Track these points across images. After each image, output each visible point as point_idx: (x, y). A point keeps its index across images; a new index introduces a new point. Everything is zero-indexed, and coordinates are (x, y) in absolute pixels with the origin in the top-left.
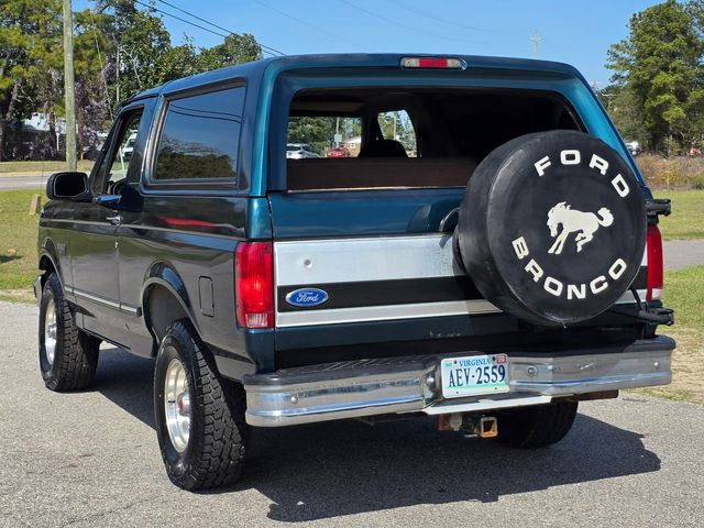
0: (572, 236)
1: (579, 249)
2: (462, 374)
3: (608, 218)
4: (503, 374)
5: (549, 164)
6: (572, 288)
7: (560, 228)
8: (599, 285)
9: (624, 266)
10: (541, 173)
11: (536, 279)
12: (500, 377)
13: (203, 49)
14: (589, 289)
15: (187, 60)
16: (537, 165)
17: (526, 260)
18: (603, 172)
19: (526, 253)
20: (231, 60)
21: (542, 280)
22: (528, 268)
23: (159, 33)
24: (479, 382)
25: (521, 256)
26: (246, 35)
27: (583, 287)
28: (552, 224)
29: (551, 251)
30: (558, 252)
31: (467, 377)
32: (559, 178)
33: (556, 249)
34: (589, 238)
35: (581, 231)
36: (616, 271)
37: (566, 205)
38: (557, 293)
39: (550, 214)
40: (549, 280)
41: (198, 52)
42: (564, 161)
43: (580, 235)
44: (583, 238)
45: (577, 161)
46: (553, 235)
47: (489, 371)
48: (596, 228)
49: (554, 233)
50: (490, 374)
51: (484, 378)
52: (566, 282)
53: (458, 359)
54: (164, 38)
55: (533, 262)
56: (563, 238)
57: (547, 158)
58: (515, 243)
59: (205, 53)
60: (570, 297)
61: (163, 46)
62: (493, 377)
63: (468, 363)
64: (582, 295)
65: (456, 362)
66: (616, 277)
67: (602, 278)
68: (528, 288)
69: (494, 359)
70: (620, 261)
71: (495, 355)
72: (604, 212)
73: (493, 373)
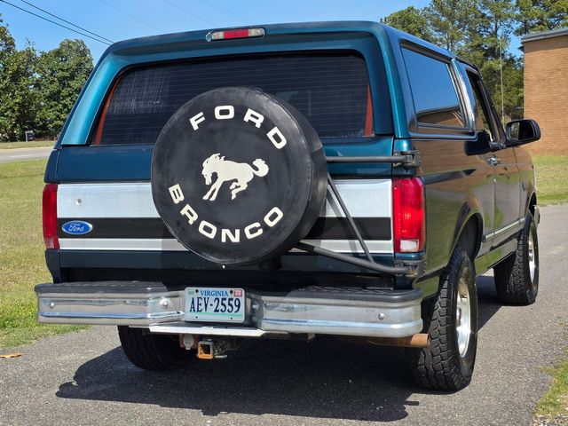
0: (226, 185)
1: (234, 197)
2: (202, 302)
3: (263, 169)
4: (239, 306)
5: (203, 119)
6: (226, 232)
7: (215, 177)
8: (253, 231)
9: (281, 215)
10: (196, 127)
11: (191, 222)
12: (235, 309)
13: (43, 53)
14: (243, 235)
15: (29, 61)
16: (192, 120)
17: (182, 205)
18: (258, 125)
19: (182, 198)
20: (66, 60)
21: (197, 223)
22: (184, 212)
23: (6, 40)
24: (216, 311)
25: (176, 201)
26: (77, 40)
27: (237, 232)
28: (207, 172)
29: (206, 197)
30: (213, 199)
31: (206, 305)
32: (213, 132)
33: (211, 196)
34: (244, 187)
35: (236, 181)
36: (272, 218)
37: (220, 157)
38: (212, 236)
39: (205, 164)
40: (204, 223)
41: (39, 55)
42: (218, 116)
43: (234, 184)
44: (237, 187)
45: (231, 115)
46: (207, 183)
47: (226, 302)
48: (250, 178)
49: (208, 181)
50: (227, 304)
51: (221, 307)
52: (220, 226)
53: (199, 289)
54: (10, 43)
55: (188, 207)
56: (217, 186)
57: (201, 114)
58: (171, 189)
59: (44, 55)
60: (224, 240)
61: (9, 50)
62: (229, 308)
63: (208, 293)
64: (236, 239)
65: (197, 291)
66: (271, 224)
67: (257, 225)
68: (183, 230)
69: (231, 292)
70: (276, 210)
71: (233, 289)
72: (259, 163)
73: (229, 304)
